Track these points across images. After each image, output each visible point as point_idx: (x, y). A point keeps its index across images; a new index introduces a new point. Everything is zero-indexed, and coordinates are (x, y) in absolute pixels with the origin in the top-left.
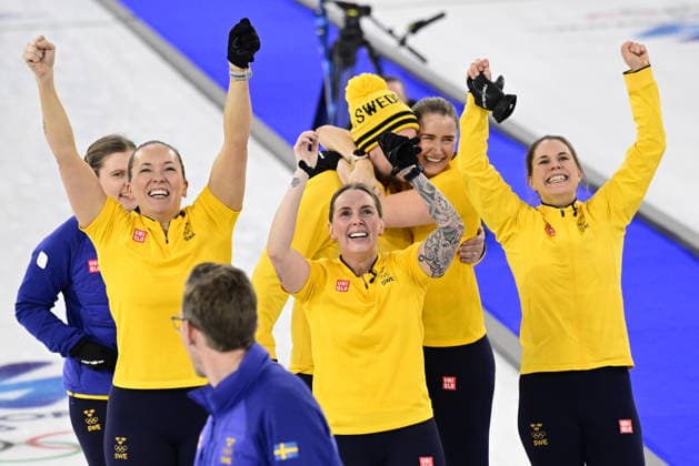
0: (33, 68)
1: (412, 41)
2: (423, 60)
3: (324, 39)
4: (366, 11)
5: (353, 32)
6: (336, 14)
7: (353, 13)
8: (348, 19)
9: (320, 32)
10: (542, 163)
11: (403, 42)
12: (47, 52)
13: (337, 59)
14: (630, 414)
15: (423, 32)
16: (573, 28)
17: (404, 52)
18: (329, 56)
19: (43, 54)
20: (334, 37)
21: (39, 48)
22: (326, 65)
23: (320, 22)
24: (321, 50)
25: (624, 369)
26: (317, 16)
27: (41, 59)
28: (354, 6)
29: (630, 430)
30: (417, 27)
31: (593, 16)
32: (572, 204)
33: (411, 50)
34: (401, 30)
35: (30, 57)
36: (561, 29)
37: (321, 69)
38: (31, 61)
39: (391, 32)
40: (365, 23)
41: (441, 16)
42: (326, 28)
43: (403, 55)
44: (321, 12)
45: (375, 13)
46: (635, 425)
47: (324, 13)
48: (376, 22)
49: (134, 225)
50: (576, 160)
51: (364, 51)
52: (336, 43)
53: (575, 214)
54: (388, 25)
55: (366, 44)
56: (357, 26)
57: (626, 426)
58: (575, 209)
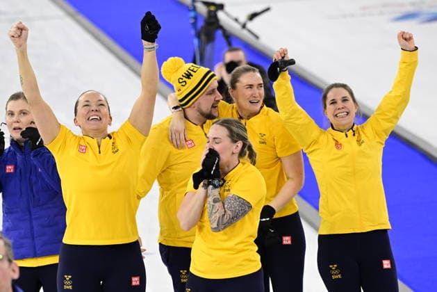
0: (14, 41)
1: (250, 25)
2: (257, 37)
3: (194, 25)
4: (221, 7)
5: (213, 20)
6: (202, 9)
7: (212, 8)
8: (210, 12)
9: (192, 21)
10: (332, 103)
11: (244, 26)
12: (24, 31)
13: (203, 37)
14: (389, 256)
15: (256, 20)
16: (352, 16)
17: (245, 32)
18: (198, 36)
19: (20, 33)
20: (201, 24)
21: (19, 28)
22: (196, 41)
23: (192, 14)
24: (193, 32)
25: (385, 231)
26: (190, 10)
27: (19, 36)
28: (213, 4)
29: (389, 266)
30: (253, 16)
31: (364, 8)
32: (352, 128)
33: (249, 31)
34: (243, 19)
35: (12, 34)
36: (344, 16)
37: (192, 43)
38: (13, 37)
39: (236, 20)
40: (220, 15)
41: (268, 9)
42: (196, 18)
43: (244, 34)
44: (192, 8)
45: (227, 8)
46: (392, 263)
47: (194, 9)
48: (227, 14)
49: (79, 142)
50: (354, 100)
51: (220, 32)
52: (202, 27)
53: (354, 135)
54: (235, 15)
55: (221, 27)
56: (216, 17)
57: (386, 264)
58: (354, 131)
